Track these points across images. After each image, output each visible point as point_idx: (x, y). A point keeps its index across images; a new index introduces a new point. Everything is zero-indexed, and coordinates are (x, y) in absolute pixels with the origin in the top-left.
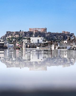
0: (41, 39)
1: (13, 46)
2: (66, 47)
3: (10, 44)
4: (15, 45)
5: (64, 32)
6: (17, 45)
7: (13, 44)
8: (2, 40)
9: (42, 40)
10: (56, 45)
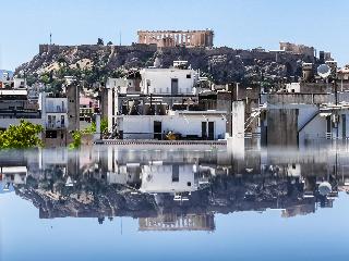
0: (188, 77)
1: (66, 106)
2: (297, 110)
3: (51, 96)
4: (74, 100)
5: (289, 46)
6: (84, 100)
7: (65, 100)
8: (17, 83)
9: (191, 81)
10: (250, 102)
